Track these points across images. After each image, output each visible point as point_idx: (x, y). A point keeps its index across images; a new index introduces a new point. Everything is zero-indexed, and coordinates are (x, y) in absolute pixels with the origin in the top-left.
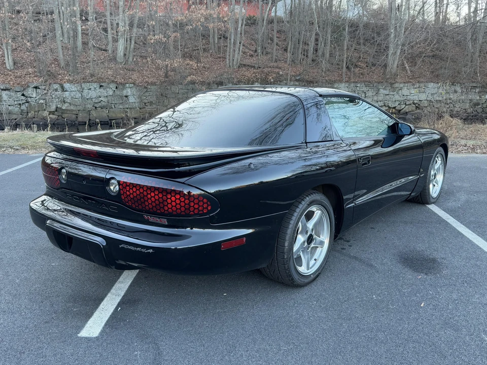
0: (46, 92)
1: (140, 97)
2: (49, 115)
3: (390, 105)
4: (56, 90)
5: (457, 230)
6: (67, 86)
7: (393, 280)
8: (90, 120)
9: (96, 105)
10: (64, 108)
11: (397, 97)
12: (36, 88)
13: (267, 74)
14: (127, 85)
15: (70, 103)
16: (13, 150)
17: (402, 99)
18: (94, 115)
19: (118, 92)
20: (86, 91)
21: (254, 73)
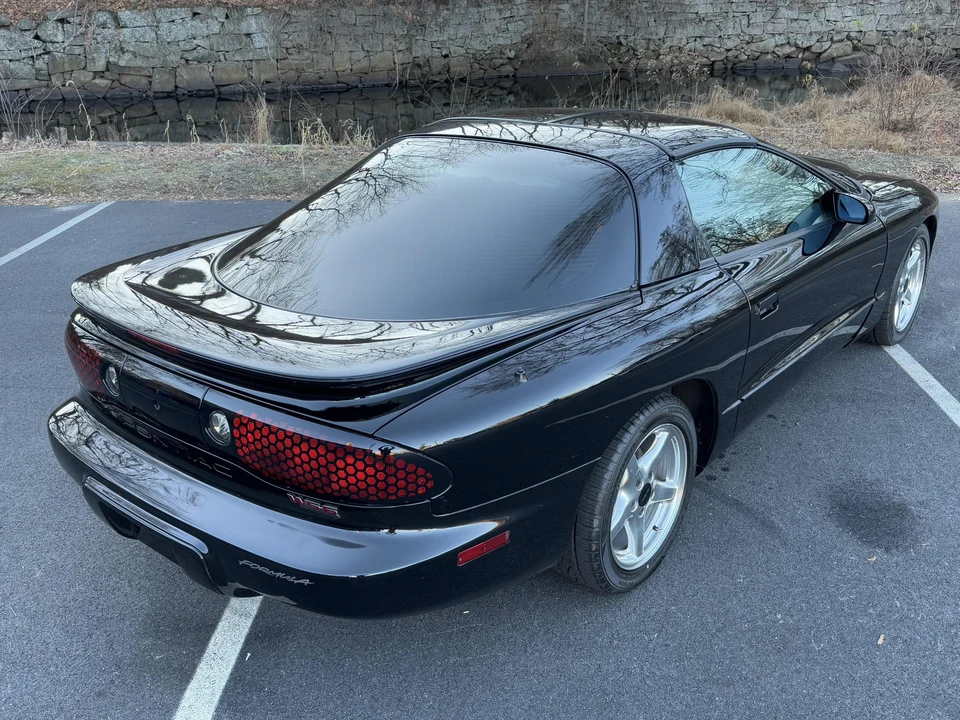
0: (82, 30)
1: (276, 36)
2: (94, 78)
3: (799, 43)
4: (104, 26)
5: (951, 421)
6: (125, 15)
7: (817, 569)
8: (176, 87)
9: (187, 55)
10: (122, 63)
11: (815, 26)
12: (62, 21)
14: (249, 10)
15: (134, 53)
16: (20, 197)
17: (824, 29)
18: (185, 77)
19: (230, 27)
20: (164, 26)
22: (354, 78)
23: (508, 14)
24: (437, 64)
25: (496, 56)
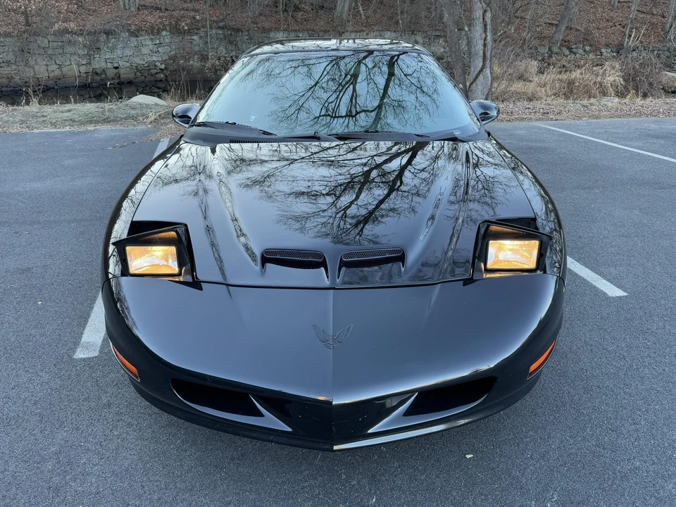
13: (178, 19)
21: (160, 17)
22: (51, 82)
23: (158, 42)
24: (111, 73)
25: (152, 67)
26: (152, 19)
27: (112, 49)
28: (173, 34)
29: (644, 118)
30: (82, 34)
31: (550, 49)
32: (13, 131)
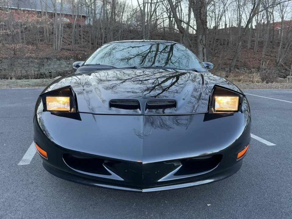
13: (77, 54)
21: (70, 53)
24: (48, 75)
25: (65, 73)
26: (66, 54)
27: (49, 65)
28: (75, 60)
29: (272, 89)
30: (37, 59)
31: (230, 69)
32: (3, 88)
